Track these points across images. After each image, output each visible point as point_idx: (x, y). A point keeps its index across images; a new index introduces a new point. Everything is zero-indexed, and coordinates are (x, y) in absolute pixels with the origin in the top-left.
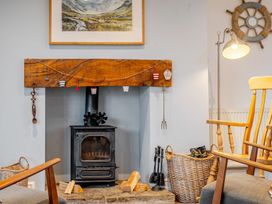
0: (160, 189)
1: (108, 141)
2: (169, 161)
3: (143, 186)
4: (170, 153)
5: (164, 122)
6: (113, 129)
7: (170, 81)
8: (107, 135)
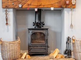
0: (69, 57)
1: (44, 35)
2: (73, 44)
3: (60, 56)
4: (74, 40)
5: (72, 26)
6: (47, 29)
7: (75, 5)
8: (44, 32)
